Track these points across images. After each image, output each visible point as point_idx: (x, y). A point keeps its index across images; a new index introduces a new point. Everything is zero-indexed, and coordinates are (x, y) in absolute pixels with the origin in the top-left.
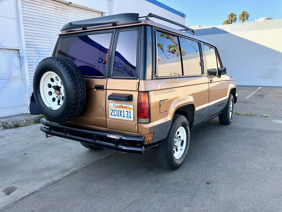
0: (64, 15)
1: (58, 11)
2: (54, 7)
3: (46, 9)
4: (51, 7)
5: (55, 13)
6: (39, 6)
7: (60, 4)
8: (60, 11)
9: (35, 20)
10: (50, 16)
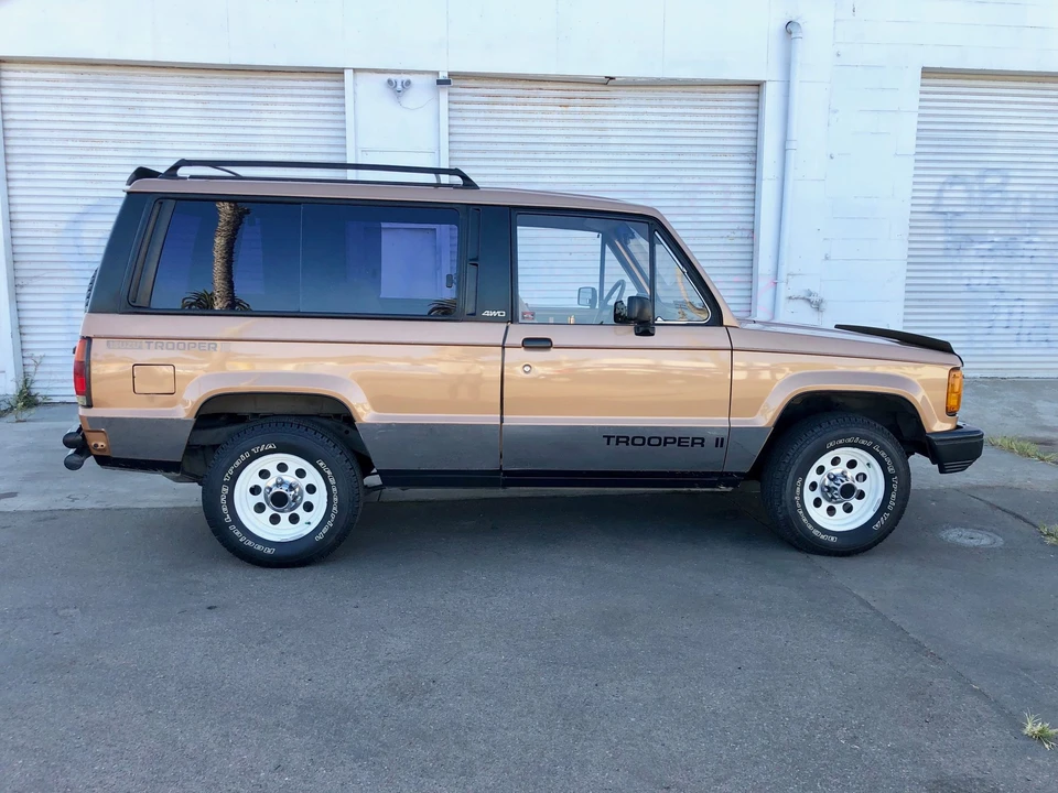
0: (593, 117)
1: (570, 109)
2: (557, 101)
3: (530, 112)
4: (551, 101)
5: (560, 116)
6: (509, 107)
7: (581, 87)
8: (578, 109)
9: (494, 147)
10: (541, 128)
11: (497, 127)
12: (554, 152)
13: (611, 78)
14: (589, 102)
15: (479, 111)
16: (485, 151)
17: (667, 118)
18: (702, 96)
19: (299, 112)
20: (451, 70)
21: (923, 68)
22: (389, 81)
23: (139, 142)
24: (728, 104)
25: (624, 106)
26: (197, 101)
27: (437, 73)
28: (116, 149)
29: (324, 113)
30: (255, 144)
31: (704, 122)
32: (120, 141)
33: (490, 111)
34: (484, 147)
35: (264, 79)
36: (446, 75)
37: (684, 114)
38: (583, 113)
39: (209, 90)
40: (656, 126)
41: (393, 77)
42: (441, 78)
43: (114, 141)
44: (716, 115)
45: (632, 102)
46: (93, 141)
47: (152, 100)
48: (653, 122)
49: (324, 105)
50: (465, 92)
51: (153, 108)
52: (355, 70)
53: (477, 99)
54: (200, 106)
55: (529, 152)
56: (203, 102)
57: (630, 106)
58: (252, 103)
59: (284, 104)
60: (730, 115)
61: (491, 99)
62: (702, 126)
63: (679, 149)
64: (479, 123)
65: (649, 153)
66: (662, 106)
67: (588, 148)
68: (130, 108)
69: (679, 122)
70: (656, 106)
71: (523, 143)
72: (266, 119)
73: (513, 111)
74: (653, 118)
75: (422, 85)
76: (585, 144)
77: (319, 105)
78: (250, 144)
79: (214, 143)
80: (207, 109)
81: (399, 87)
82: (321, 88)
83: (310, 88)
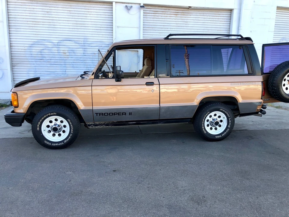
0: (184, 18)
1: (178, 16)
2: (174, 13)
3: (166, 16)
4: (172, 13)
5: (175, 18)
6: (160, 15)
7: (181, 9)
8: (180, 16)
9: (155, 27)
10: (169, 21)
11: (156, 21)
12: (173, 28)
13: (190, 7)
14: (183, 14)
15: (151, 16)
16: (152, 28)
17: (205, 19)
18: (215, 13)
19: (98, 15)
20: (144, 3)
21: (277, 7)
22: (126, 6)
23: (50, 23)
24: (222, 15)
25: (193, 15)
26: (68, 11)
27: (140, 4)
28: (43, 25)
29: (106, 15)
30: (85, 24)
31: (215, 21)
32: (44, 22)
33: (155, 16)
34: (153, 26)
35: (88, 4)
36: (143, 5)
37: (210, 18)
38: (181, 17)
39: (71, 7)
40: (202, 21)
41: (127, 5)
42: (141, 5)
43: (42, 22)
44: (219, 19)
45: (195, 14)
46: (36, 22)
47: (54, 10)
48: (201, 20)
49: (106, 13)
50: (148, 10)
51: (54, 12)
52: (116, 2)
53: (151, 12)
54: (69, 12)
55: (165, 28)
56: (70, 11)
57: (195, 15)
58: (84, 12)
59: (94, 12)
60: (223, 19)
61: (155, 12)
62: (215, 22)
63: (208, 29)
64: (151, 19)
65: (199, 29)
66: (204, 16)
67: (182, 28)
68: (47, 12)
69: (208, 21)
70: (202, 16)
71: (164, 26)
72: (88, 17)
73: (161, 16)
74: (201, 19)
75: (135, 7)
76: (182, 26)
77: (104, 13)
78: (84, 24)
79: (73, 24)
80: (71, 13)
81: (129, 8)
82: (105, 8)
83: (102, 7)
